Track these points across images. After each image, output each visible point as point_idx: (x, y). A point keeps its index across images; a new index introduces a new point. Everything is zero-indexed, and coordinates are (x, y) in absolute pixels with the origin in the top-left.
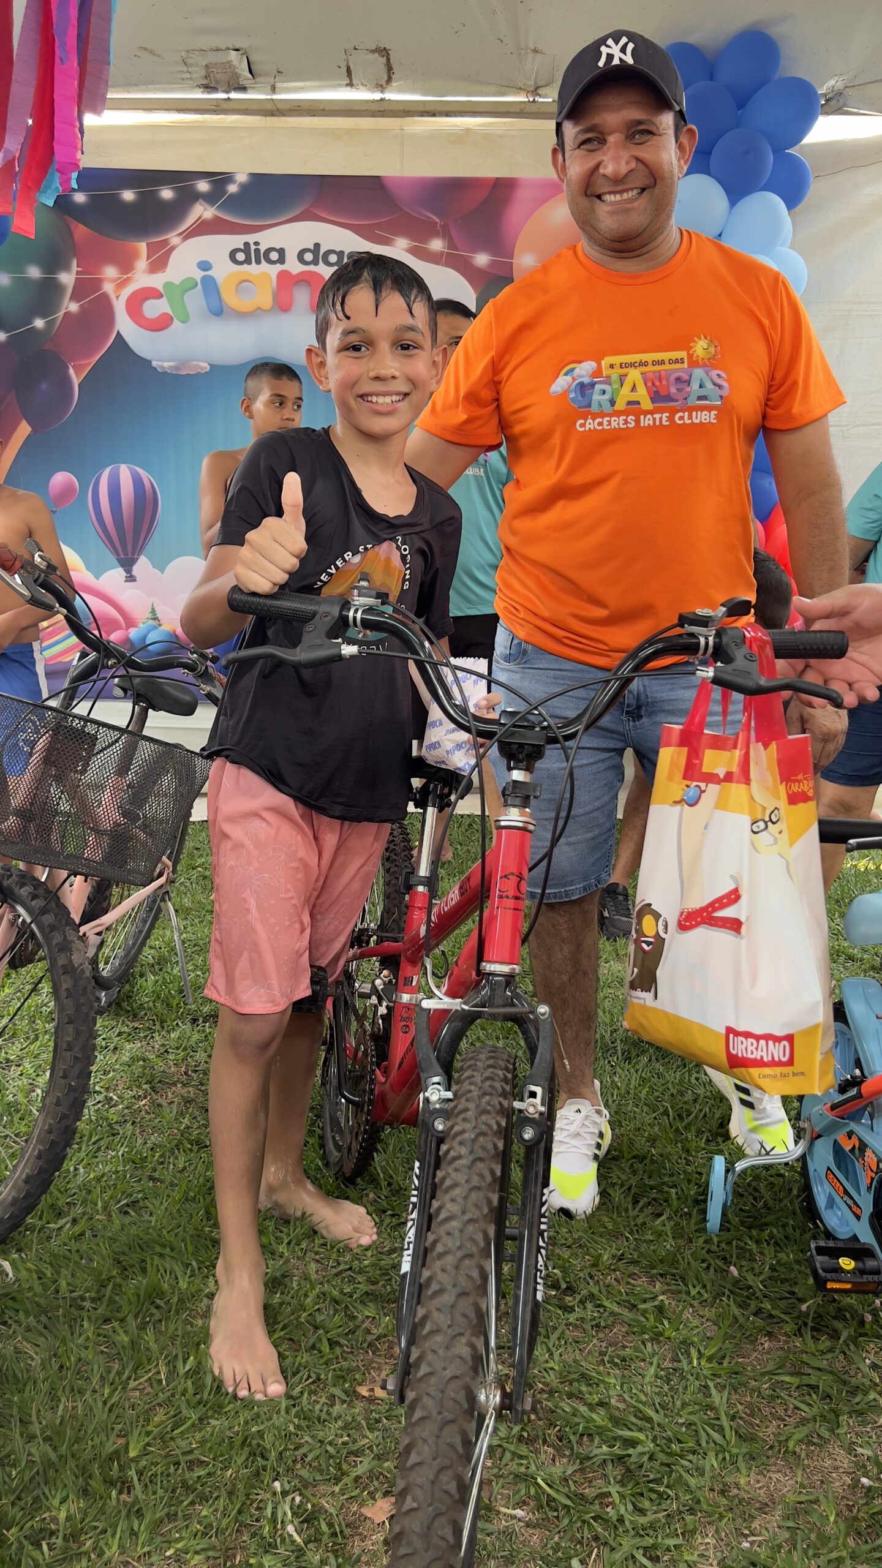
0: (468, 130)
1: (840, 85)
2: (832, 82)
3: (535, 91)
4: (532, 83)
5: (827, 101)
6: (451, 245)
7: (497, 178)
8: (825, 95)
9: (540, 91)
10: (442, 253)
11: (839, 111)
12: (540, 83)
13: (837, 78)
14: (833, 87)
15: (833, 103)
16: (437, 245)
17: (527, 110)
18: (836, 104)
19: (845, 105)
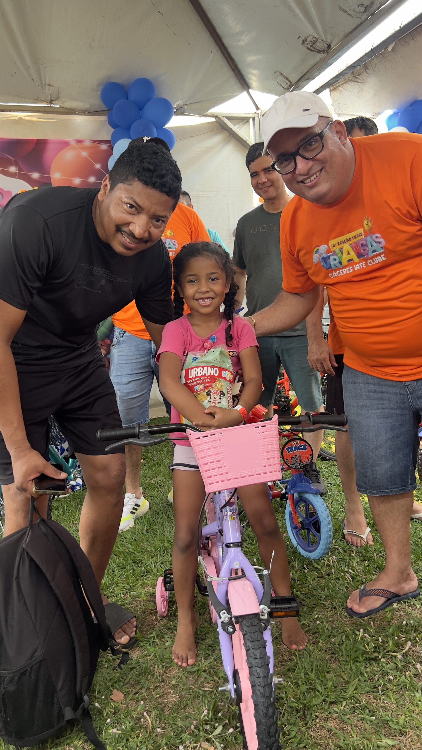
0: (21, 118)
1: (181, 104)
2: (178, 103)
3: (51, 102)
4: (49, 98)
5: (177, 110)
6: (20, 169)
7: (38, 140)
8: (176, 108)
9: (53, 102)
10: (16, 173)
11: (182, 114)
12: (53, 99)
13: (180, 101)
14: (179, 105)
15: (179, 111)
16: (13, 169)
17: (48, 110)
18: (180, 111)
19: (184, 112)
